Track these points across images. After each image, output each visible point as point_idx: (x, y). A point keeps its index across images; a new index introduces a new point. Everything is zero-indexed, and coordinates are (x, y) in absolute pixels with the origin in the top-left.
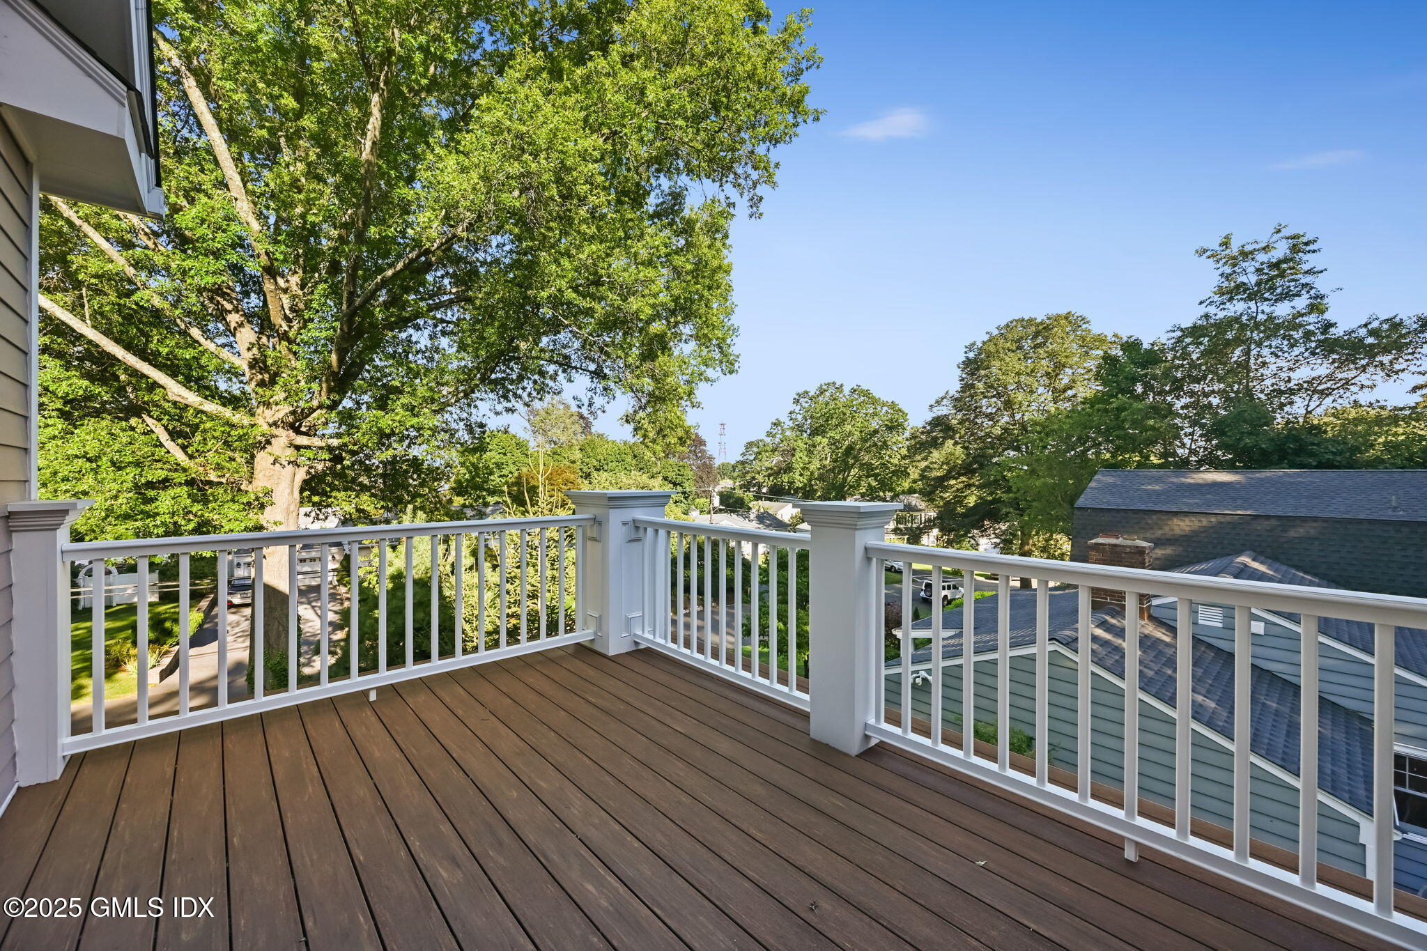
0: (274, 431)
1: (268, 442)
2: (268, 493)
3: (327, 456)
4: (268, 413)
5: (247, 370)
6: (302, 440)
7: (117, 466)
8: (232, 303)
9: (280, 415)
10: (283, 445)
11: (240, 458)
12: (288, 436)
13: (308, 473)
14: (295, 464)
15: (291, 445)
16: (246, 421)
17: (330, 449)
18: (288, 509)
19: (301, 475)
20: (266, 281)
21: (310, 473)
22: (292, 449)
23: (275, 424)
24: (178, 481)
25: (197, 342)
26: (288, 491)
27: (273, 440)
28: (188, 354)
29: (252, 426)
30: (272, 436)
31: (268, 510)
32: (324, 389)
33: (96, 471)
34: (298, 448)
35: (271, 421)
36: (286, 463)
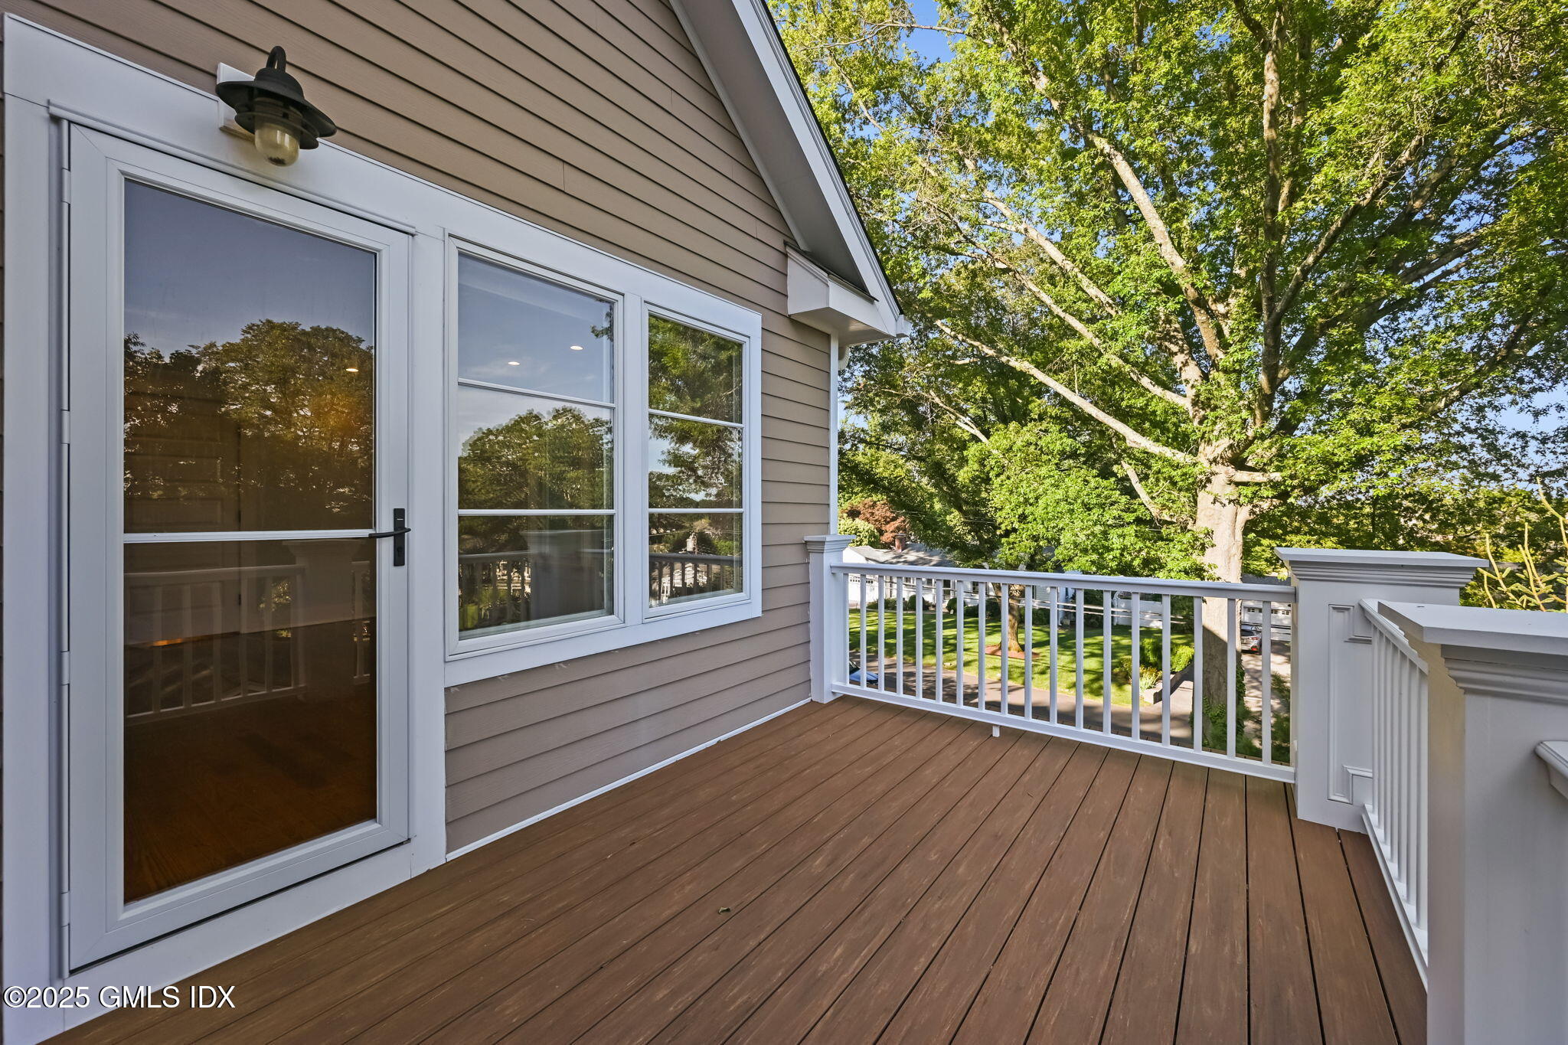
0: (1214, 468)
1: (1209, 480)
2: (1209, 534)
3: (1270, 493)
4: (1209, 449)
5: (1190, 408)
6: (1242, 476)
7: (1088, 508)
8: (1177, 344)
9: (1219, 451)
10: (1223, 483)
11: (1184, 498)
12: (1226, 473)
13: (1252, 512)
14: (1236, 502)
15: (1231, 482)
16: (1189, 459)
17: (1275, 485)
18: (1228, 551)
19: (1244, 514)
20: (1197, 314)
21: (1254, 513)
22: (1233, 486)
23: (1215, 461)
24: (1128, 520)
25: (1147, 390)
26: (1229, 532)
27: (1213, 478)
28: (1140, 402)
29: (1195, 464)
30: (1213, 474)
31: (1208, 551)
32: (1258, 416)
33: (1071, 511)
34: (1238, 484)
35: (1211, 458)
36: (1226, 502)
